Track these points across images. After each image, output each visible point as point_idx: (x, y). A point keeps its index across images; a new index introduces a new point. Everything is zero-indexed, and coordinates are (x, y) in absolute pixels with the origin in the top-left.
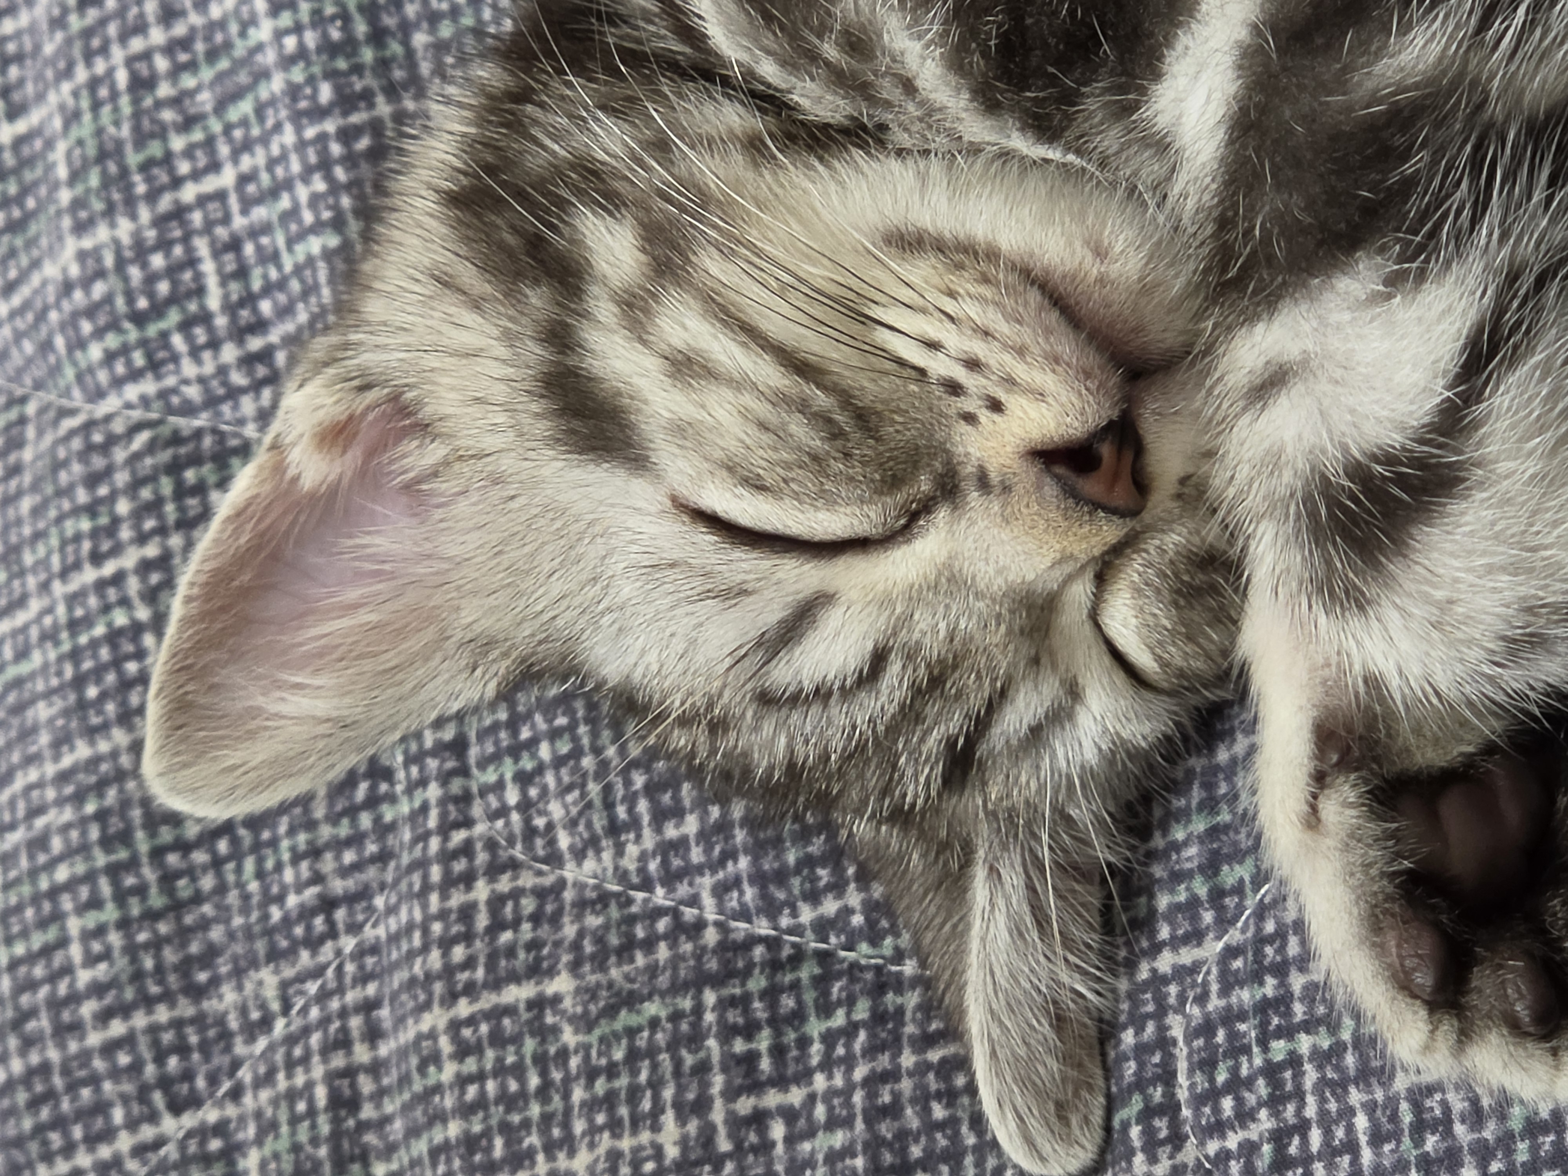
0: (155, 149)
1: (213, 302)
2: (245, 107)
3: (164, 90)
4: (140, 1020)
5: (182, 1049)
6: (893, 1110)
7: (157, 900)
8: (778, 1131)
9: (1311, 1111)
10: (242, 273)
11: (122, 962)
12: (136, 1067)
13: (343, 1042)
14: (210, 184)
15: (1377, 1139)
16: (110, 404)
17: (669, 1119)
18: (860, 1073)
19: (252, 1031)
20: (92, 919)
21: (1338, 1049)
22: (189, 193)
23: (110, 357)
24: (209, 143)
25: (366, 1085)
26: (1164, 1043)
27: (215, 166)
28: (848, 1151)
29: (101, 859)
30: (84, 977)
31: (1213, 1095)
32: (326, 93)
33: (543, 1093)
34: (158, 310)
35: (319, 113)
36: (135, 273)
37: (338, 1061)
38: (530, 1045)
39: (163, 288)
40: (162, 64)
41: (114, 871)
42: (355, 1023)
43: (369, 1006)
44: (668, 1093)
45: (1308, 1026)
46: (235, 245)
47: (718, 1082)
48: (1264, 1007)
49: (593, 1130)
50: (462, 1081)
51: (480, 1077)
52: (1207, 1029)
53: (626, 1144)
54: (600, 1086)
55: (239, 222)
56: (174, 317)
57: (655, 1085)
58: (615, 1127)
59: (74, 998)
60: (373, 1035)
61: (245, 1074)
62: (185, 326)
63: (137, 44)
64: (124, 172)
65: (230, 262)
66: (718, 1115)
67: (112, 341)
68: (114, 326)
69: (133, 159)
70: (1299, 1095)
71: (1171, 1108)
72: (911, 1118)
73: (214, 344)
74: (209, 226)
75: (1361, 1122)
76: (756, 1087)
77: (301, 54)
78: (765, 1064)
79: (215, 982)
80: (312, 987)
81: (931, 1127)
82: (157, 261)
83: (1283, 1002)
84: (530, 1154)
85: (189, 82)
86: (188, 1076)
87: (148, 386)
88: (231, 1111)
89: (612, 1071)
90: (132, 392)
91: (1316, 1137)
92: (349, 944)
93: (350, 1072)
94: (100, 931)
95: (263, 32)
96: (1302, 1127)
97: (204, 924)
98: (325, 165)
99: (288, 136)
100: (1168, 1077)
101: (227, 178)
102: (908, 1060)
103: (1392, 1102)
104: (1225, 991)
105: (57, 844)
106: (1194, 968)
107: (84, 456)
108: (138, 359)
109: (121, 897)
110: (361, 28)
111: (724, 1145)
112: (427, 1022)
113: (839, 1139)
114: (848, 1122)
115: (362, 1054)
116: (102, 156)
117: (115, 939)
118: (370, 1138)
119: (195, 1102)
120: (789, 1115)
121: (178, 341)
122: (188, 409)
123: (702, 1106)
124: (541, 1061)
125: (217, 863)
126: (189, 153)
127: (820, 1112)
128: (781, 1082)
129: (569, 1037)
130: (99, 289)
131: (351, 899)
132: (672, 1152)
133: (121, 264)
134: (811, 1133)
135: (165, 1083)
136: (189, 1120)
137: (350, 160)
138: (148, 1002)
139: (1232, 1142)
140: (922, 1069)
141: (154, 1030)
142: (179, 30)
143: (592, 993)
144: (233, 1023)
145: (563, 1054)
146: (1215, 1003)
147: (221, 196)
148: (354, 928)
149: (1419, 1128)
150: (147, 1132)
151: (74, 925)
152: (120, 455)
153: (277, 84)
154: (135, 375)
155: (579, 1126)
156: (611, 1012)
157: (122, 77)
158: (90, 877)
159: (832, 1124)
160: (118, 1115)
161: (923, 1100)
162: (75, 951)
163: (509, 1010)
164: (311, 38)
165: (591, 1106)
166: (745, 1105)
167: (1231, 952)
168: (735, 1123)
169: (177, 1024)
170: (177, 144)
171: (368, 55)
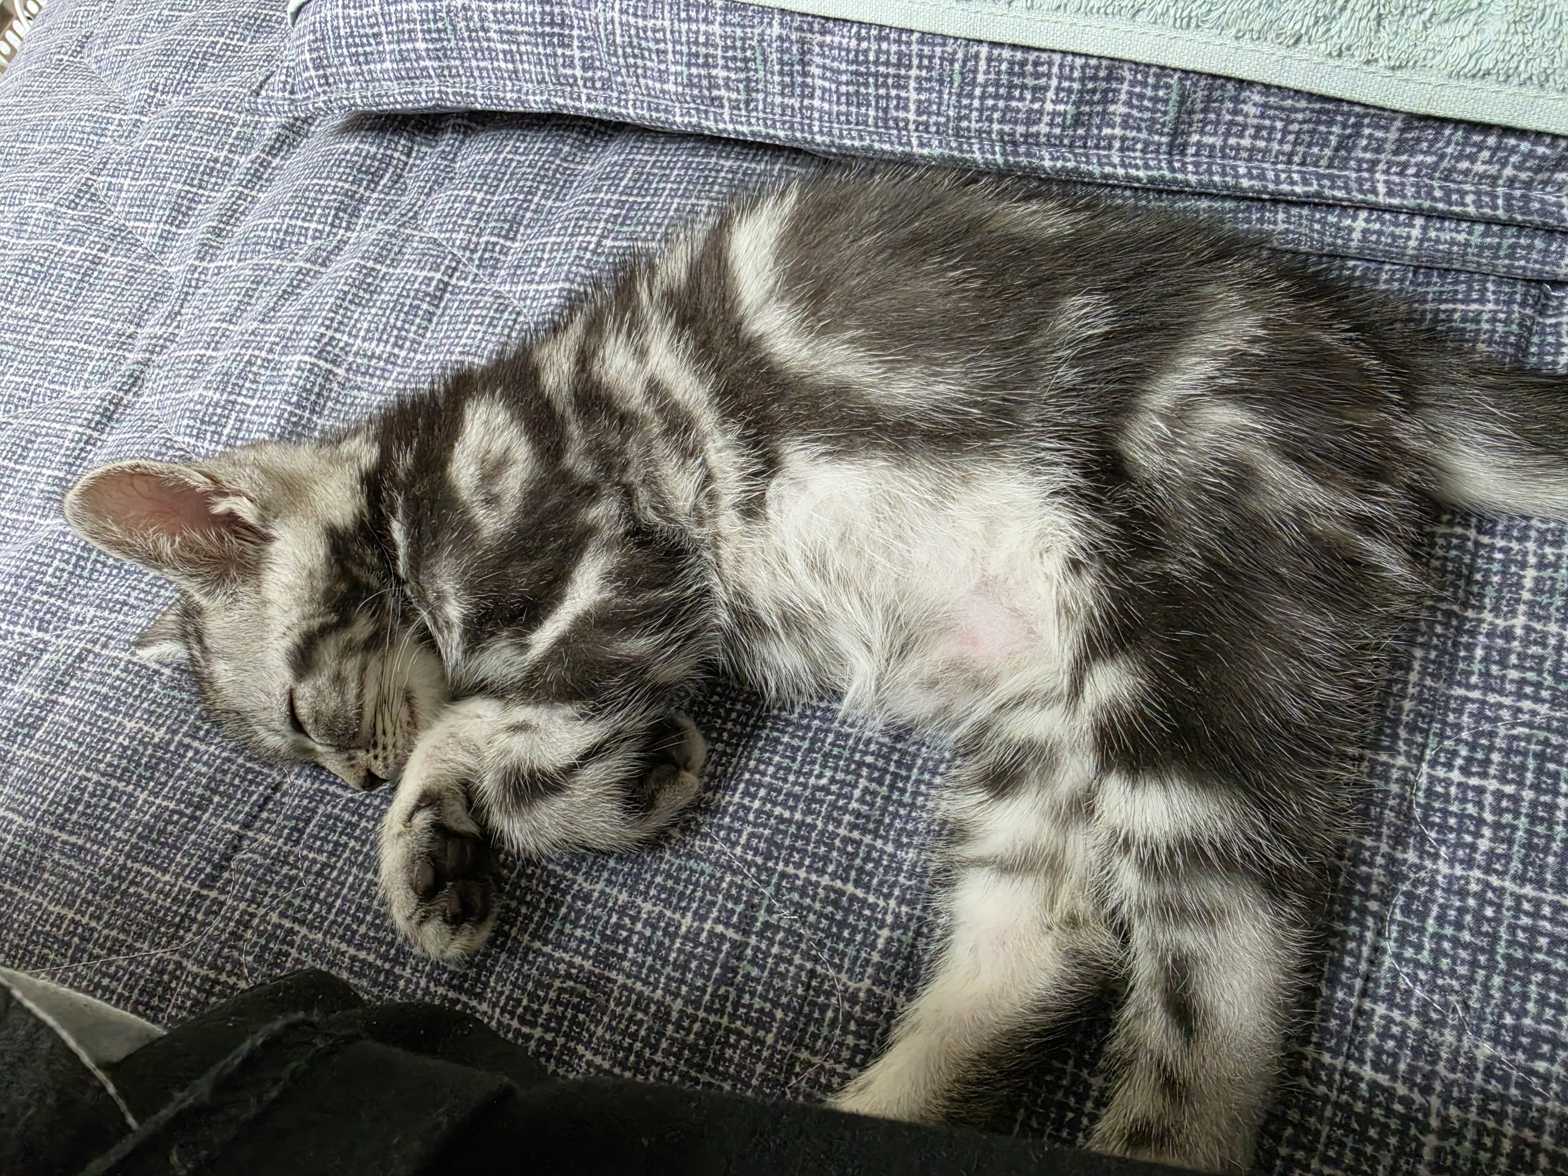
0: (241, 382)
1: (226, 432)
2: (272, 388)
3: (254, 369)
5: (54, 615)
6: (225, 772)
8: (190, 754)
9: (339, 865)
10: (239, 430)
11: (62, 583)
13: (95, 643)
14: (248, 401)
15: (351, 888)
16: (180, 438)
17: (164, 729)
18: (224, 754)
19: (76, 622)
20: (62, 565)
21: (360, 852)
22: (240, 399)
23: (188, 426)
24: (256, 390)
25: (91, 658)
26: (314, 811)
27: (252, 397)
28: (203, 775)
29: (78, 552)
30: (48, 579)
31: (316, 838)
32: (294, 399)
33: (136, 698)
34: (209, 423)
35: (289, 403)
36: (211, 409)
37: (89, 646)
38: (144, 681)
39: (215, 419)
40: (259, 362)
41: (79, 557)
42: (103, 639)
43: (111, 638)
44: (169, 722)
45: (357, 839)
46: (242, 421)
47: (185, 728)
48: (349, 823)
49: (141, 718)
50: (118, 678)
51: (123, 680)
52: (329, 817)
53: (146, 728)
54: (153, 707)
55: (248, 416)
56: (213, 428)
57: (167, 717)
58: (147, 721)
59: (40, 582)
60: (105, 646)
61: (65, 633)
62: (213, 432)
63: (257, 352)
64: (228, 382)
65: (238, 425)
66: (177, 739)
67: (192, 423)
68: (195, 419)
69: (233, 380)
70: (340, 857)
71: (301, 832)
72: (228, 778)
73: (218, 443)
74: (240, 411)
75: (351, 879)
76: (194, 738)
77: (296, 385)
78: (202, 733)
80: (102, 622)
81: (232, 784)
82: (219, 411)
83: (356, 826)
84: (120, 712)
85: (262, 371)
86: (49, 623)
87: (192, 441)
88: (53, 640)
89: (159, 705)
90: (187, 439)
91: (335, 874)
92: (121, 617)
93: (89, 651)
94: (63, 570)
95: (290, 372)
96: (333, 868)
98: (280, 418)
99: (277, 404)
100: (308, 821)
101: (254, 403)
102: (240, 760)
103: (363, 879)
104: (342, 810)
105: (69, 538)
106: (339, 796)
107: (161, 446)
108: (195, 432)
109: (76, 566)
110: (316, 389)
111: (172, 748)
112: (122, 655)
113: (204, 769)
114: (210, 767)
115: (97, 649)
116: (226, 374)
117: (66, 575)
118: (79, 673)
119: (46, 631)
120: (197, 752)
121: (209, 435)
122: (198, 454)
123: (175, 732)
124: (143, 688)
125: (110, 575)
126: (248, 389)
127: (206, 757)
128: (202, 740)
129: (156, 687)
130: (198, 407)
131: (132, 606)
132: (156, 740)
133: (209, 404)
134: (197, 762)
135: (42, 620)
136: (41, 635)
137: (288, 421)
139: (311, 855)
140: (242, 766)
142: (270, 357)
143: (173, 679)
144: (72, 617)
145: (151, 690)
146: (337, 811)
147: (248, 406)
148: (126, 615)
149: (365, 894)
150: (27, 631)
151: (56, 563)
152: (171, 452)
153: (284, 388)
154: (191, 436)
155: (138, 714)
156: (173, 688)
157: (246, 358)
158: (71, 554)
159: (205, 764)
160: (22, 620)
161: (236, 775)
162: (51, 571)
164: (301, 382)
165: (146, 711)
166: (187, 740)
167: (352, 800)
168: (180, 743)
169: (60, 607)
170: (247, 385)
171: (313, 397)
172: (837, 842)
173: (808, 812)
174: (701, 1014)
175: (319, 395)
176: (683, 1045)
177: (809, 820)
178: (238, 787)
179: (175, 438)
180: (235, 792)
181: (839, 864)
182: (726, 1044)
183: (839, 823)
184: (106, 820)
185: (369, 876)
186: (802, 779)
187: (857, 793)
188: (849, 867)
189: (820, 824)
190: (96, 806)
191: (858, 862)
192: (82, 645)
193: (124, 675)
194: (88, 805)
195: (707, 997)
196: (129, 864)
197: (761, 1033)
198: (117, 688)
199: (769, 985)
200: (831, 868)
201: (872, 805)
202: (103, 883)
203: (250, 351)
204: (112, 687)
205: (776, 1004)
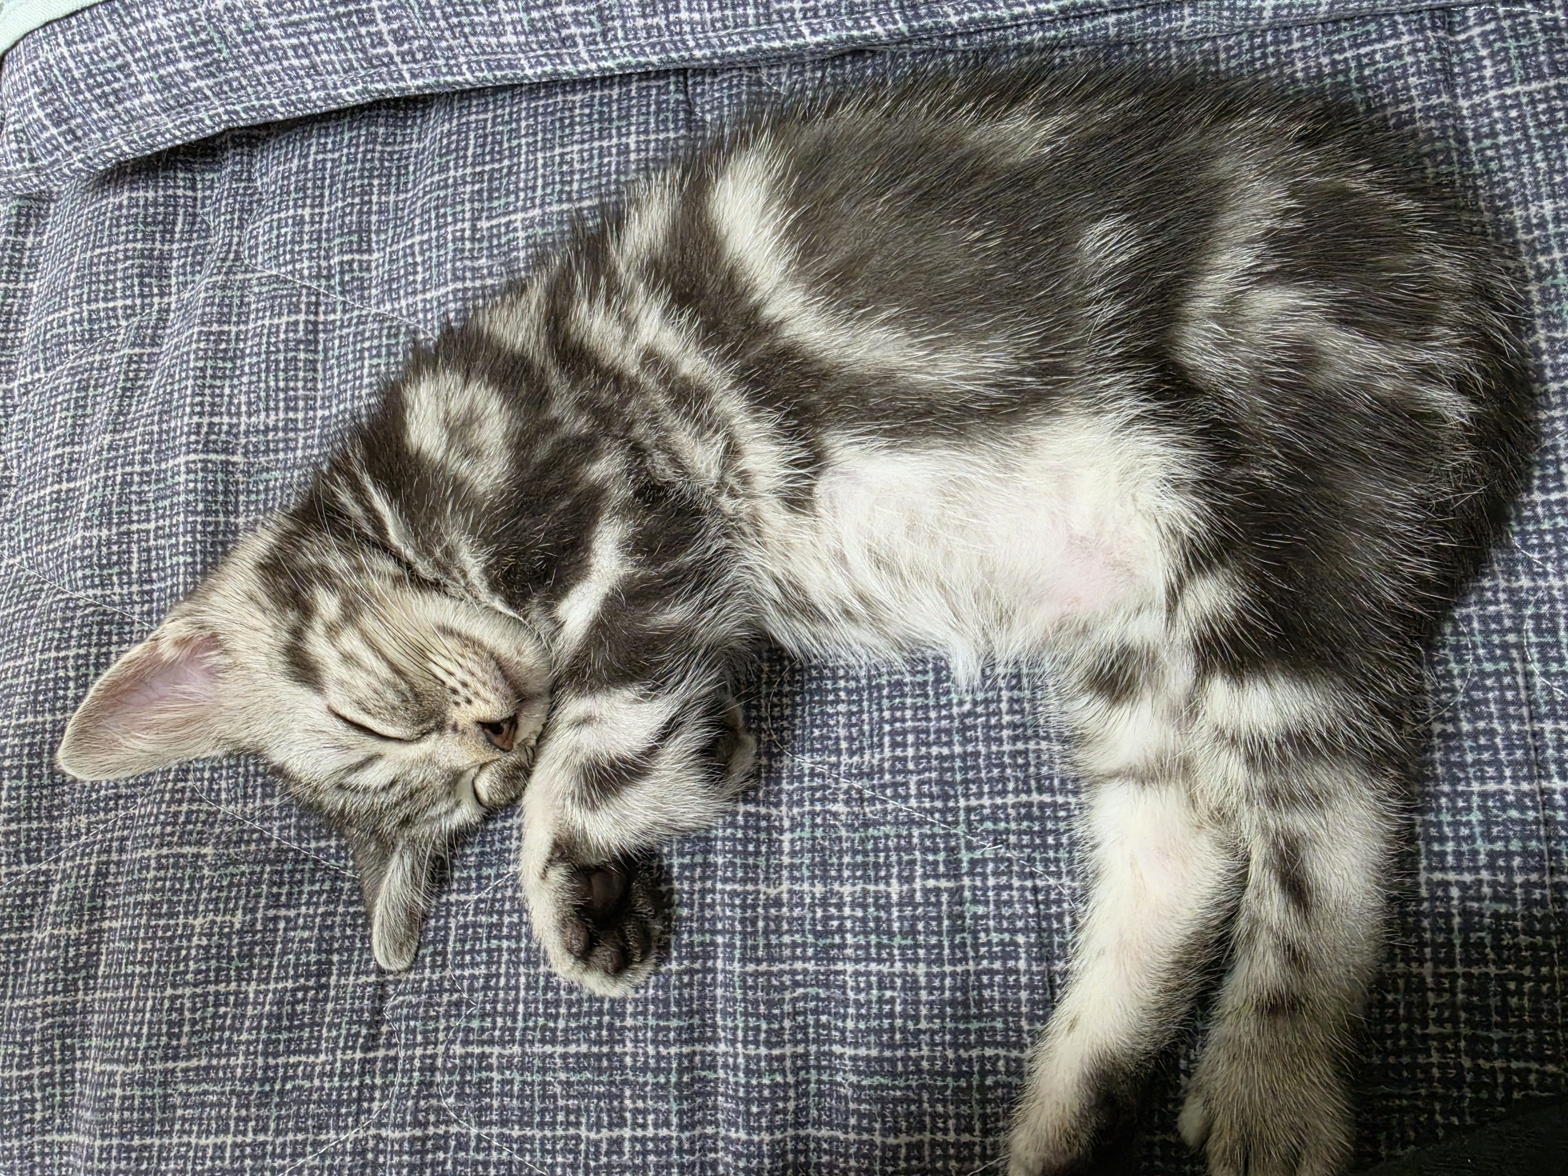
0: (126, 508)
1: (134, 568)
2: (167, 503)
3: (135, 488)
4: (24, 825)
5: (39, 839)
6: (331, 928)
7: (46, 781)
8: (282, 925)
9: (503, 970)
10: (149, 561)
11: (23, 802)
12: (17, 842)
13: (109, 851)
14: (144, 526)
15: (528, 988)
16: (82, 593)
17: (239, 912)
18: (321, 910)
19: (70, 838)
21: (519, 950)
22: (134, 527)
23: (85, 577)
24: (148, 511)
25: (113, 869)
26: (446, 928)
27: (148, 521)
28: (309, 940)
29: (26, 761)
31: (462, 953)
32: (200, 507)
33: (189, 892)
34: (110, 565)
35: (195, 513)
36: (104, 550)
37: (104, 858)
38: (189, 871)
39: (115, 558)
40: (136, 478)
42: (115, 844)
43: (123, 839)
44: (242, 902)
45: (508, 938)
46: (148, 550)
47: (263, 901)
48: (491, 926)
49: (207, 910)
50: (156, 879)
51: (165, 879)
52: (465, 927)
53: (219, 919)
54: (214, 894)
55: (152, 543)
56: (116, 569)
57: (237, 898)
58: (216, 911)
60: (122, 850)
61: (63, 854)
62: (120, 574)
63: (128, 469)
64: (110, 513)
65: (144, 556)
66: (259, 915)
67: (88, 572)
68: (91, 566)
69: (115, 509)
70: (499, 963)
71: (444, 954)
72: (337, 932)
73: (130, 584)
74: (139, 541)
75: (523, 980)
76: (277, 907)
77: (195, 490)
78: (283, 899)
79: (61, 816)
80: (101, 827)
81: (344, 937)
82: (115, 548)
83: (500, 925)
84: (178, 914)
85: (145, 488)
86: (38, 850)
87: (99, 592)
88: (53, 867)
89: (221, 889)
90: (91, 592)
91: (503, 981)
92: (122, 813)
93: (108, 863)
94: (18, 788)
95: (181, 479)
96: (498, 976)
97: (63, 794)
98: (193, 532)
99: (181, 518)
100: (445, 941)
101: (152, 526)
102: (341, 909)
103: (537, 975)
104: (475, 915)
105: (8, 751)
106: (465, 903)
107: (63, 610)
108: (97, 581)
110: (221, 488)
111: (259, 927)
112: (147, 853)
113: (306, 934)
114: (312, 929)
115: (115, 857)
116: (102, 505)
118: (109, 890)
119: (38, 860)
120: (288, 919)
121: (115, 579)
122: (112, 604)
123: (254, 910)
124: (192, 879)
126: (139, 513)
127: (301, 921)
128: (288, 906)
129: (206, 872)
130: (87, 552)
132: (237, 926)
133: (99, 545)
134: (295, 929)
135: (27, 851)
136: (34, 867)
137: (204, 533)
138: (30, 819)
139: (467, 973)
140: (346, 914)
141: (29, 830)
142: (147, 468)
143: (220, 856)
144: (64, 834)
145: (202, 878)
146: (470, 918)
147: (148, 532)
148: (125, 808)
149: (546, 988)
152: (79, 613)
153: (182, 498)
154: (94, 586)
155: (201, 908)
156: (226, 865)
157: (119, 479)
158: (19, 767)
161: (343, 926)
163: (184, 856)
164: (200, 486)
165: (209, 901)
166: (271, 913)
167: (481, 901)
168: (266, 919)
169: (40, 829)
170: (135, 508)
171: (221, 498)
172: (1007, 760)
173: (966, 741)
174: (948, 968)
175: (226, 492)
176: (943, 1003)
177: (970, 748)
178: (353, 937)
179: (76, 595)
180: (353, 943)
181: (1017, 779)
182: (981, 987)
183: (1000, 741)
184: (222, 1029)
185: (542, 969)
186: (944, 713)
187: (1004, 706)
188: (1027, 777)
189: (982, 748)
190: (203, 1019)
191: (1032, 769)
192: (94, 860)
193: (162, 873)
194: (194, 1022)
195: (947, 951)
196: (271, 1061)
197: (1011, 964)
198: (162, 889)
199: (999, 917)
200: (1011, 786)
201: (1022, 711)
202: (251, 1093)
203: (119, 470)
204: (155, 891)
205: (1014, 931)
